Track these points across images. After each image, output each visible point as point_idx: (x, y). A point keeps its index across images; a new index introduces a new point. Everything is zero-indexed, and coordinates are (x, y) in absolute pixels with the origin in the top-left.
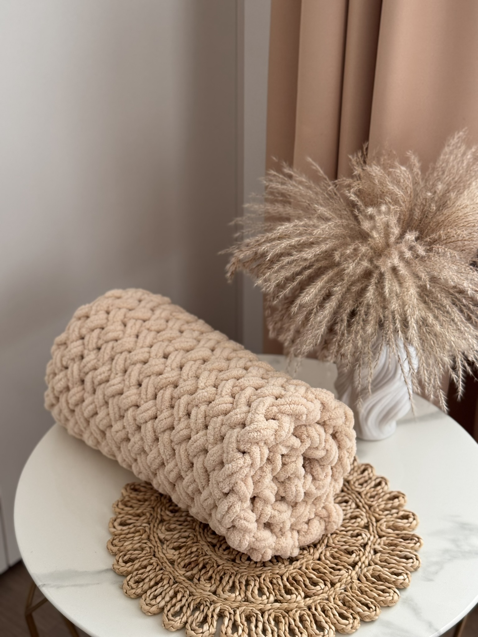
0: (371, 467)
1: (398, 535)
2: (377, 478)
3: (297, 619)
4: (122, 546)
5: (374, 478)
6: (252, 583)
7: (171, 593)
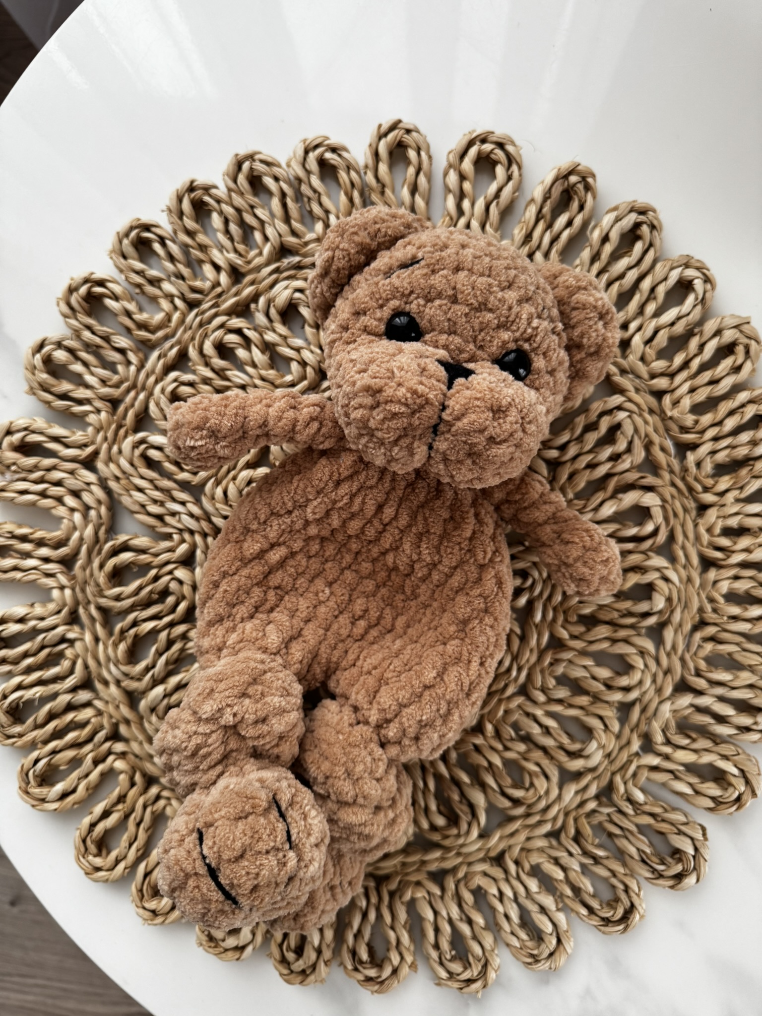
0: (251, 157)
1: (539, 217)
2: (304, 164)
3: (735, 610)
4: (319, 951)
5: (301, 173)
6: (578, 673)
7: (533, 885)
